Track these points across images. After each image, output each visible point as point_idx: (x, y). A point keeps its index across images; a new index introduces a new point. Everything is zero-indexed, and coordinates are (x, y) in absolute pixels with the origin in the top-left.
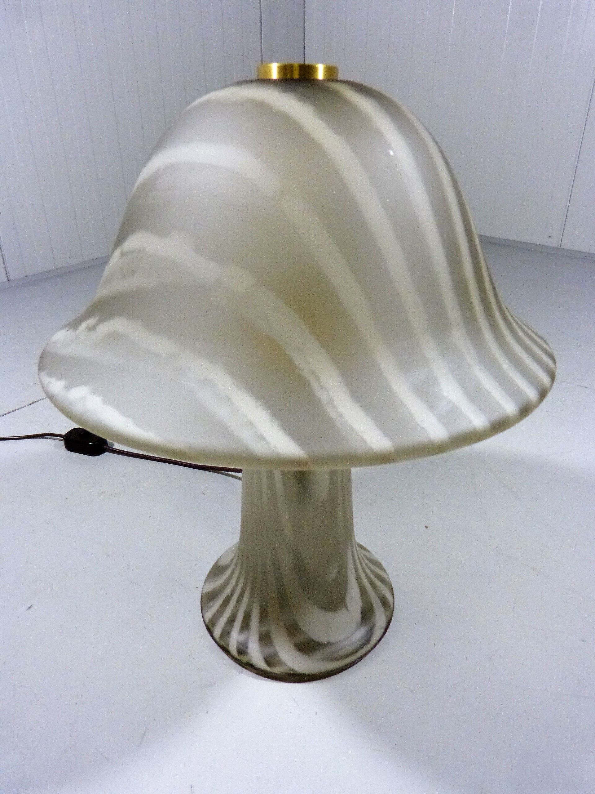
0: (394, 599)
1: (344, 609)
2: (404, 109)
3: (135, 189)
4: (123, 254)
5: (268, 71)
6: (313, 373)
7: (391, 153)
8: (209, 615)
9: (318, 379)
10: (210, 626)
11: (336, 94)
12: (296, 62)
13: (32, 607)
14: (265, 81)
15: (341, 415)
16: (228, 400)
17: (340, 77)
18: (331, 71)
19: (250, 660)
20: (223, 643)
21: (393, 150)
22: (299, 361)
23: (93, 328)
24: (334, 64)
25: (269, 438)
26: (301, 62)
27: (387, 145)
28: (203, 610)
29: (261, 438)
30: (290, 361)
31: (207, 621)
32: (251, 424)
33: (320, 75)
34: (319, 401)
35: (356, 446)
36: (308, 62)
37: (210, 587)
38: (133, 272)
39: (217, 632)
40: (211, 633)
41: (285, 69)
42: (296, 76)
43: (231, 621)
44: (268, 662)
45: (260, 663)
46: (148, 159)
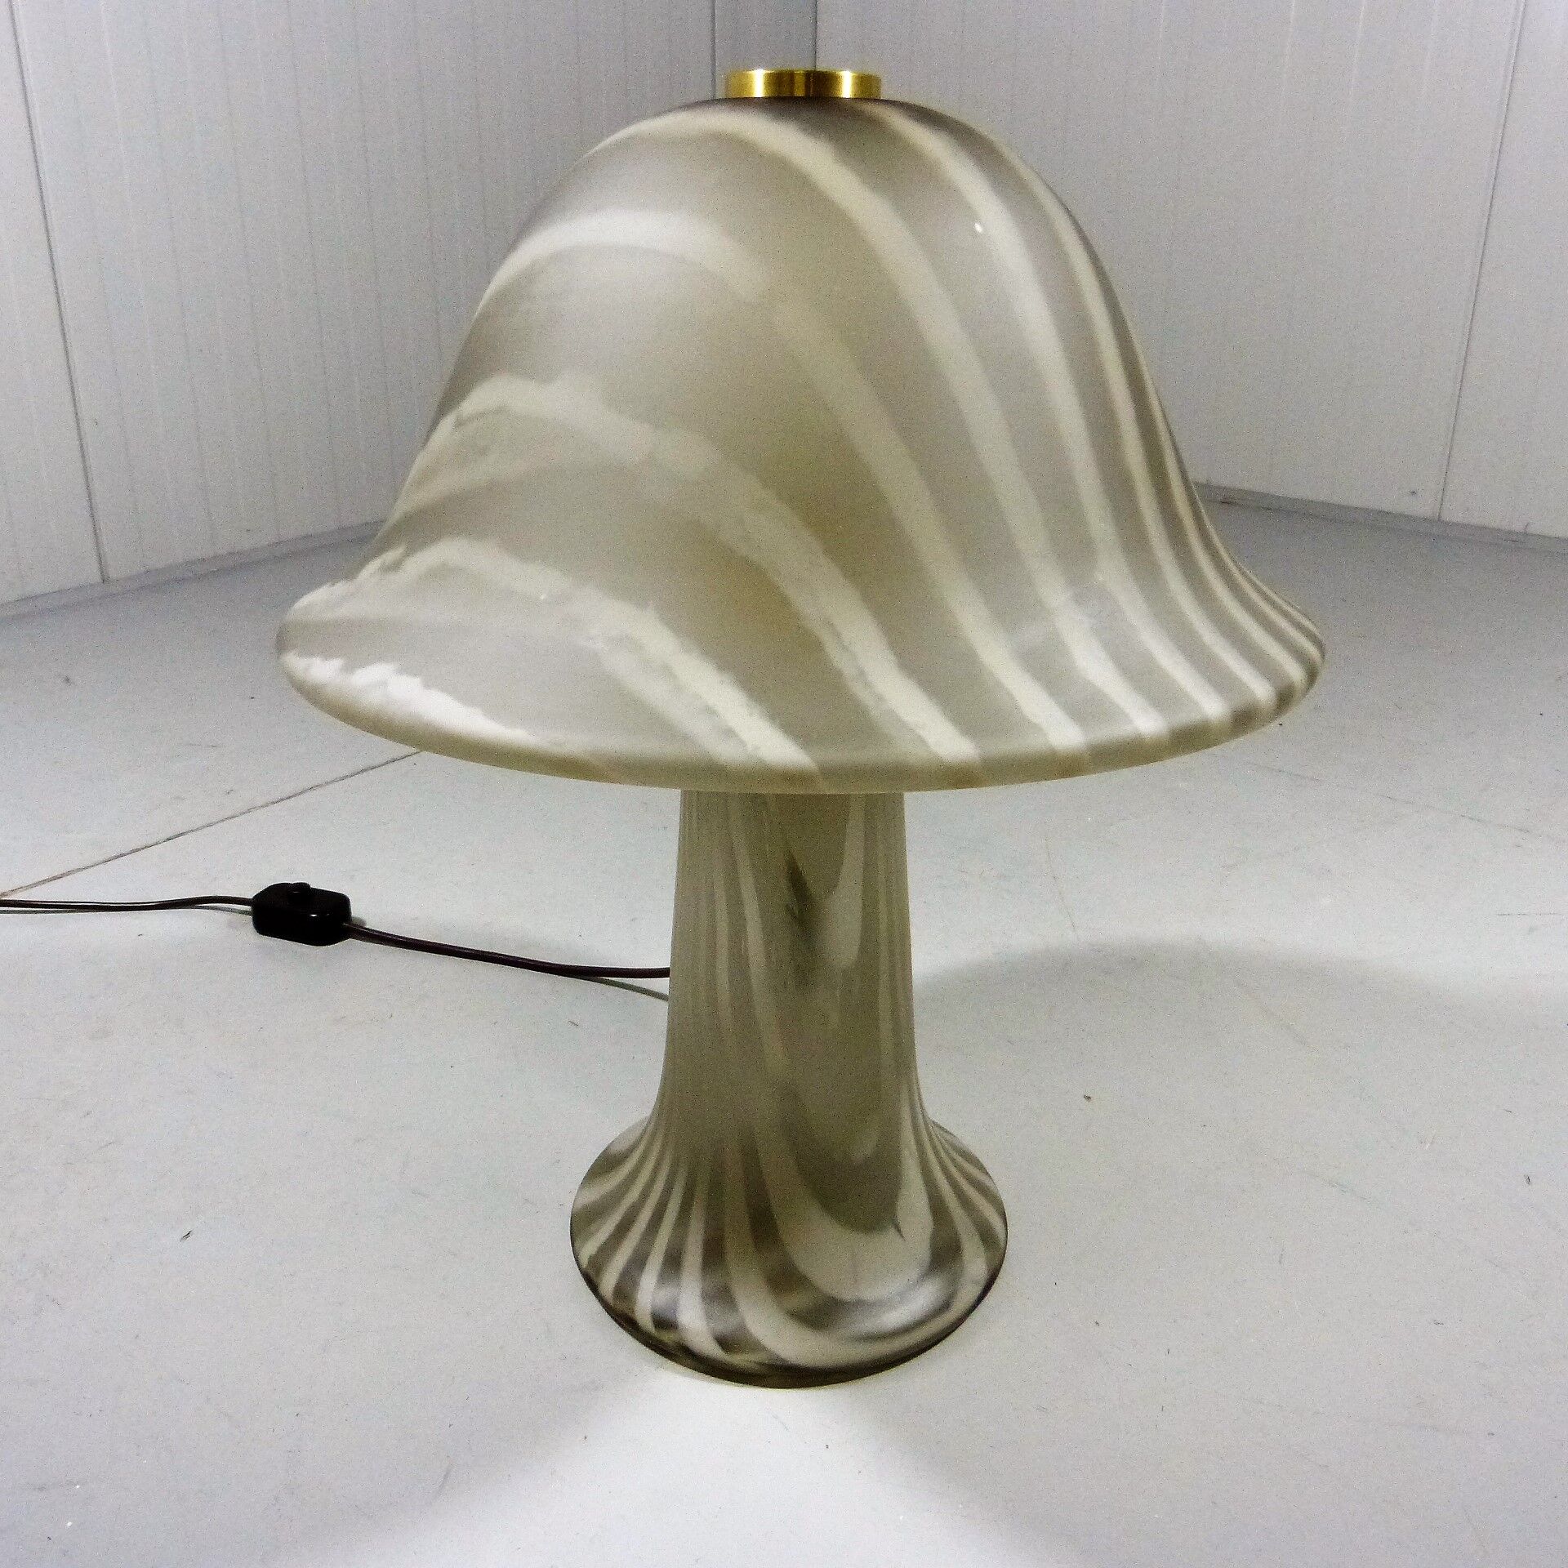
0: (1006, 1226)
1: (892, 1231)
2: (1005, 151)
3: (482, 303)
4: (459, 424)
5: (745, 84)
6: (830, 625)
7: (978, 228)
8: (590, 1249)
9: (838, 635)
10: (592, 1273)
11: (874, 123)
12: (800, 66)
13: (192, 1237)
14: (743, 102)
15: (880, 699)
16: (667, 671)
17: (886, 93)
18: (866, 83)
19: (681, 1339)
20: (620, 1306)
21: (980, 223)
22: (801, 601)
23: (396, 566)
24: (871, 70)
25: (745, 735)
26: (809, 68)
27: (971, 215)
28: (577, 1244)
29: (729, 733)
30: (785, 602)
31: (585, 1261)
32: (710, 711)
33: (847, 88)
34: (839, 674)
35: (906, 751)
36: (822, 67)
37: (593, 1195)
38: (484, 452)
39: (608, 1283)
40: (593, 1285)
41: (780, 81)
42: (799, 92)
43: (638, 1262)
44: (724, 1342)
45: (706, 1345)
46: (512, 246)
